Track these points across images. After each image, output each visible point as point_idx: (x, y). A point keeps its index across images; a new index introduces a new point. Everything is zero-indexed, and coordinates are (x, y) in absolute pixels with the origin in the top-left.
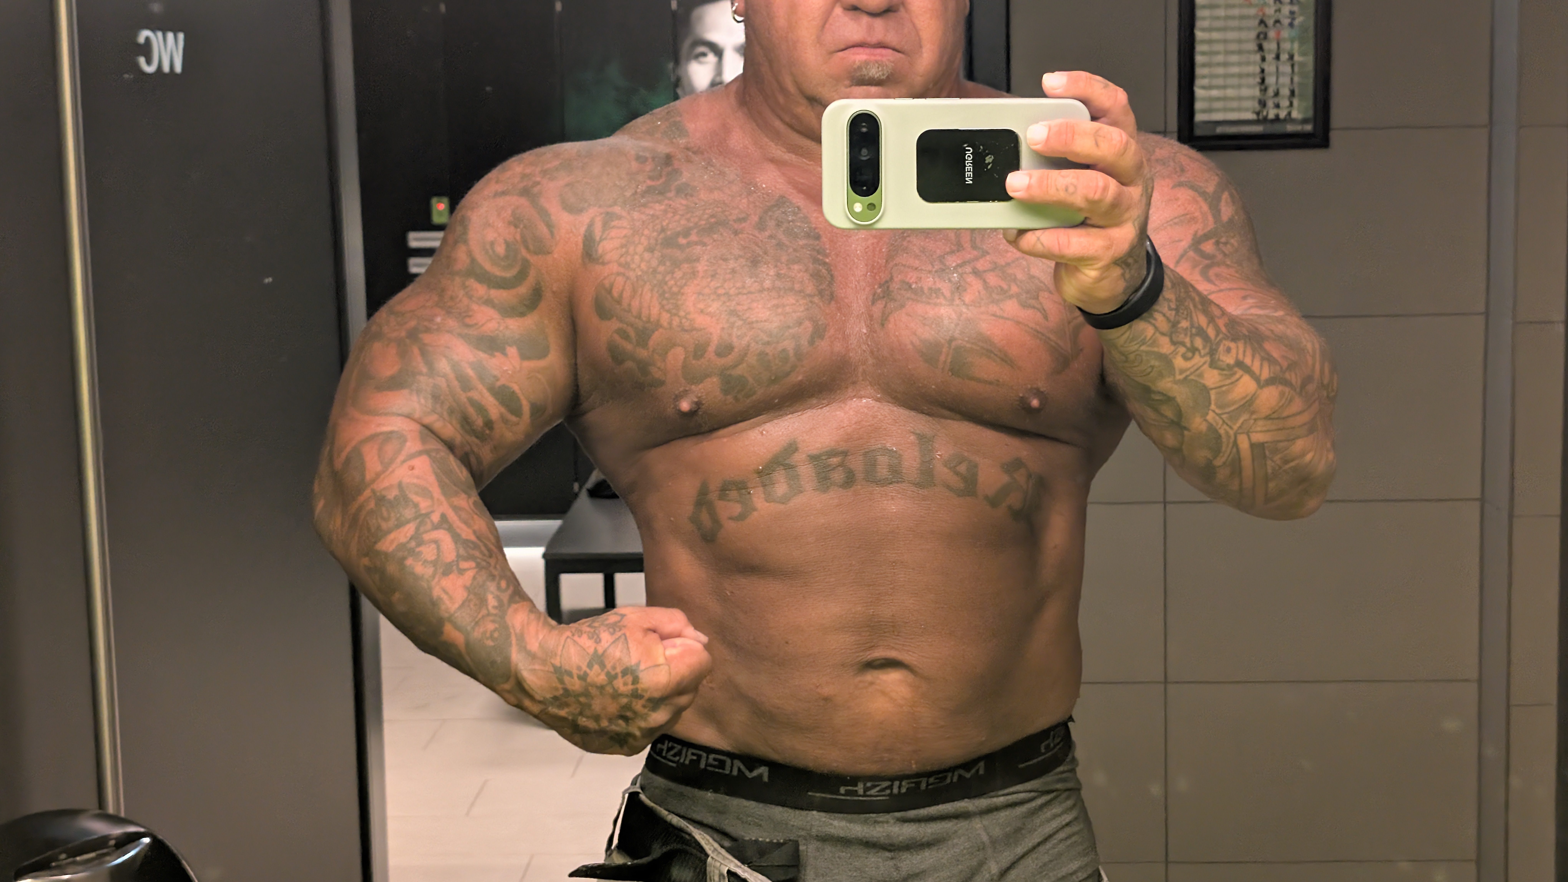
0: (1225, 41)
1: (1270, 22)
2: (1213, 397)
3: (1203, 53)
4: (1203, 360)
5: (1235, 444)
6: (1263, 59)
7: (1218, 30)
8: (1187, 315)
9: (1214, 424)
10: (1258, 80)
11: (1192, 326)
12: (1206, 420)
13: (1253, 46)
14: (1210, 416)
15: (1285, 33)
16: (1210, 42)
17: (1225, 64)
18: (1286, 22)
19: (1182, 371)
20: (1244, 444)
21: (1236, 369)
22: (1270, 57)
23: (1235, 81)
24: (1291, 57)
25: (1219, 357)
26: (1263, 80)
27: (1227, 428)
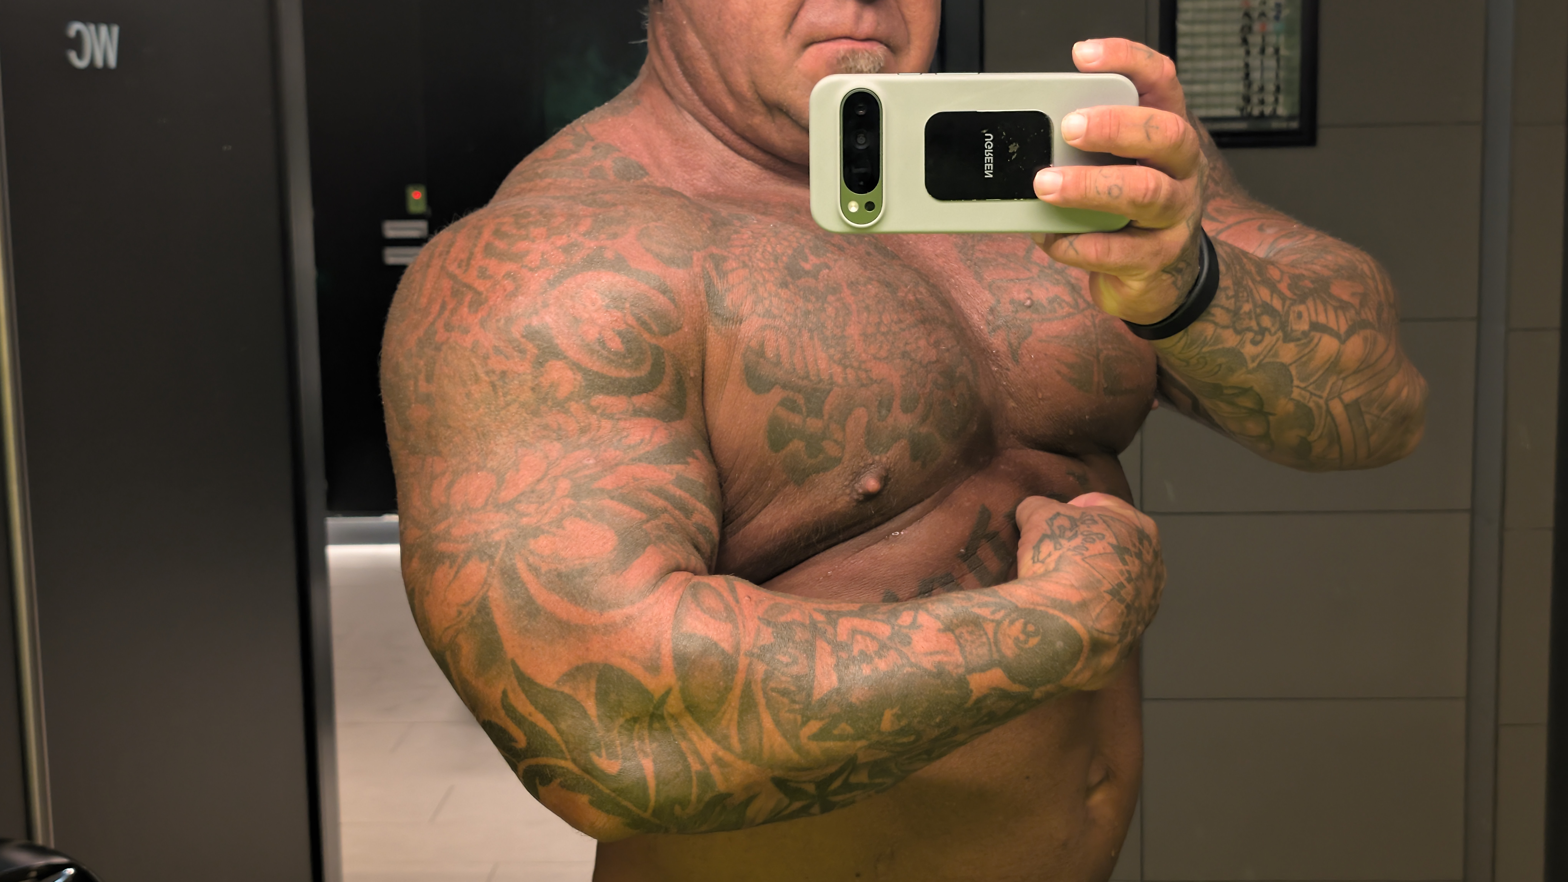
0: (1208, 35)
1: (1255, 15)
2: (1294, 373)
3: (1186, 47)
4: (1275, 338)
5: (1329, 412)
6: (1248, 53)
7: (1202, 22)
8: (1248, 296)
9: (1302, 400)
10: (1241, 74)
11: (1255, 306)
12: (1292, 399)
13: (1237, 40)
14: (1296, 394)
15: (1272, 26)
16: (1193, 35)
17: (1208, 58)
18: (1272, 14)
19: (1253, 359)
20: (1337, 408)
21: (1313, 333)
22: (1255, 51)
23: (1217, 76)
24: (1277, 51)
25: (1291, 328)
26: (1247, 75)
27: (1317, 399)
